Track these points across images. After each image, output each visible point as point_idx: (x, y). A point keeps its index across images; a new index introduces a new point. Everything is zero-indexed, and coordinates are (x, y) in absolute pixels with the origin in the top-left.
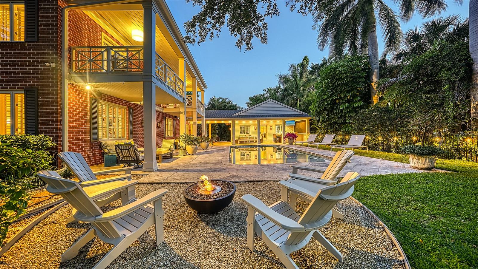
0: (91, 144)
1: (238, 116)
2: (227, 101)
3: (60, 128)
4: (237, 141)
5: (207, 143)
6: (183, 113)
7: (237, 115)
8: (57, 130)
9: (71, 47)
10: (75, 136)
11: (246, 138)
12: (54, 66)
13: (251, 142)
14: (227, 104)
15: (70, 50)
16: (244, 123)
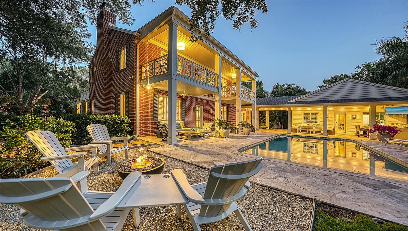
0: (153, 122)
1: (296, 103)
2: (293, 86)
3: (135, 112)
4: (295, 130)
5: (248, 129)
6: (218, 101)
7: (294, 101)
8: (134, 113)
9: (141, 65)
10: (144, 117)
11: (312, 128)
12: (133, 78)
13: (316, 132)
14: (292, 90)
15: (141, 67)
16: (309, 109)
